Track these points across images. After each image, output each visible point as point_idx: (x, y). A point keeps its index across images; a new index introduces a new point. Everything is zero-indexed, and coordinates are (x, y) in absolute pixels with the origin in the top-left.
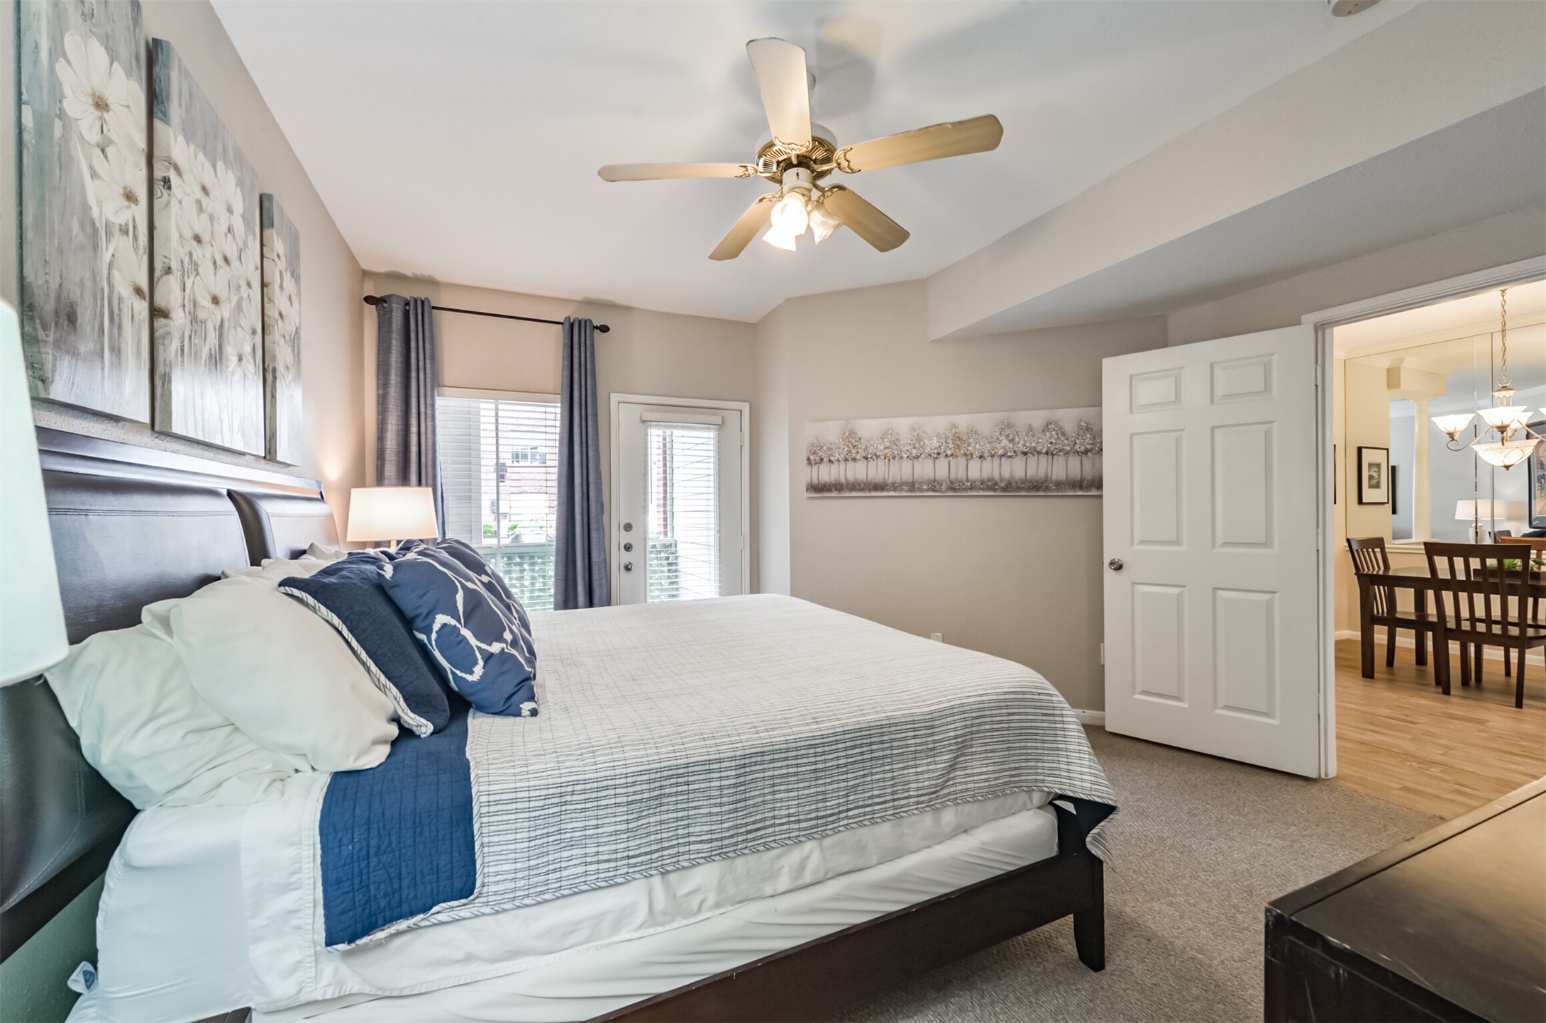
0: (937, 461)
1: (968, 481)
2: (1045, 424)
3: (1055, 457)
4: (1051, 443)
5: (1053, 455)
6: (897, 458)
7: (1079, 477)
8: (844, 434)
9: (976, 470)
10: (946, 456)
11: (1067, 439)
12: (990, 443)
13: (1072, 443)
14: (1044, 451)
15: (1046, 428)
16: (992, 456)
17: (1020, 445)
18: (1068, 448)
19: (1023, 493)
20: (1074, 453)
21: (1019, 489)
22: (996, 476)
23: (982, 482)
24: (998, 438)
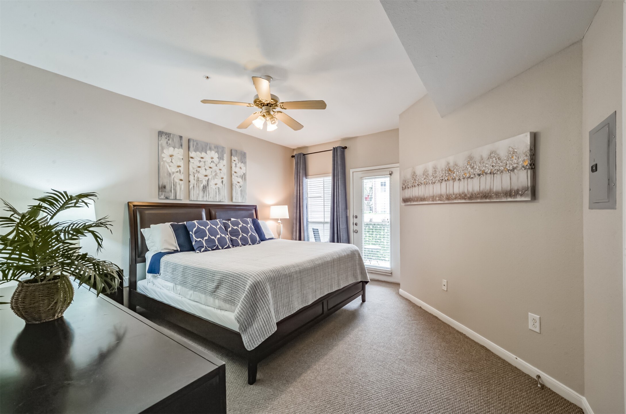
0: (442, 184)
1: (454, 194)
2: (489, 154)
3: (495, 175)
4: (493, 166)
5: (494, 174)
6: (428, 184)
7: (509, 189)
8: (412, 174)
9: (458, 188)
10: (445, 180)
11: (502, 162)
12: (463, 170)
13: (505, 164)
14: (489, 172)
15: (490, 157)
16: (464, 179)
17: (477, 170)
18: (502, 168)
19: (479, 201)
20: (506, 171)
21: (477, 198)
22: (466, 191)
23: (460, 195)
24: (466, 167)
